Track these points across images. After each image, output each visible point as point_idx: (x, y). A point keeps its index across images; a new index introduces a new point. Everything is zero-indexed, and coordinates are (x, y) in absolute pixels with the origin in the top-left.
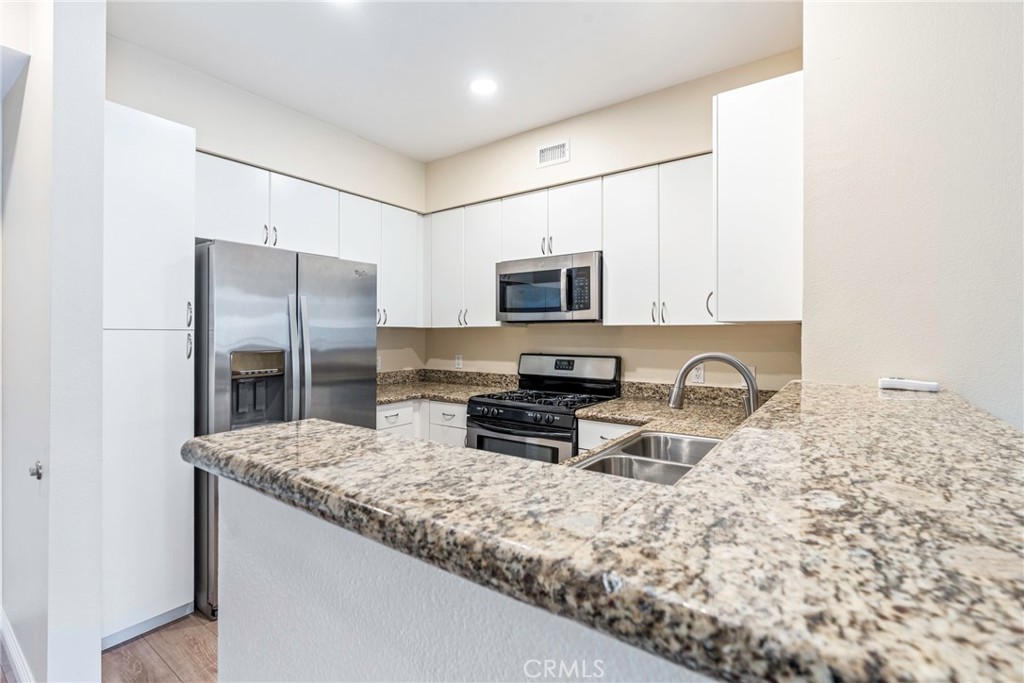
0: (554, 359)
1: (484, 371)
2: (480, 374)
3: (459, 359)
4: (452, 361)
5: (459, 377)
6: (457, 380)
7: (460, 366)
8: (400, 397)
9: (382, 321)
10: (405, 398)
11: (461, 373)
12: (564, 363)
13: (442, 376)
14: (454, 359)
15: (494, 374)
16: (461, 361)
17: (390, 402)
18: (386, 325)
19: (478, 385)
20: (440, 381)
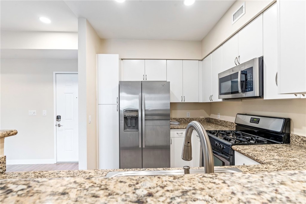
0: (250, 117)
1: (226, 120)
2: (225, 122)
3: (219, 114)
4: (217, 115)
5: (218, 122)
6: (218, 123)
7: (219, 117)
8: (182, 127)
9: (184, 100)
10: (184, 127)
11: (219, 120)
12: (255, 120)
13: (214, 121)
14: (217, 114)
15: (229, 122)
16: (219, 116)
17: (178, 128)
18: (185, 102)
19: (224, 126)
20: (213, 123)
